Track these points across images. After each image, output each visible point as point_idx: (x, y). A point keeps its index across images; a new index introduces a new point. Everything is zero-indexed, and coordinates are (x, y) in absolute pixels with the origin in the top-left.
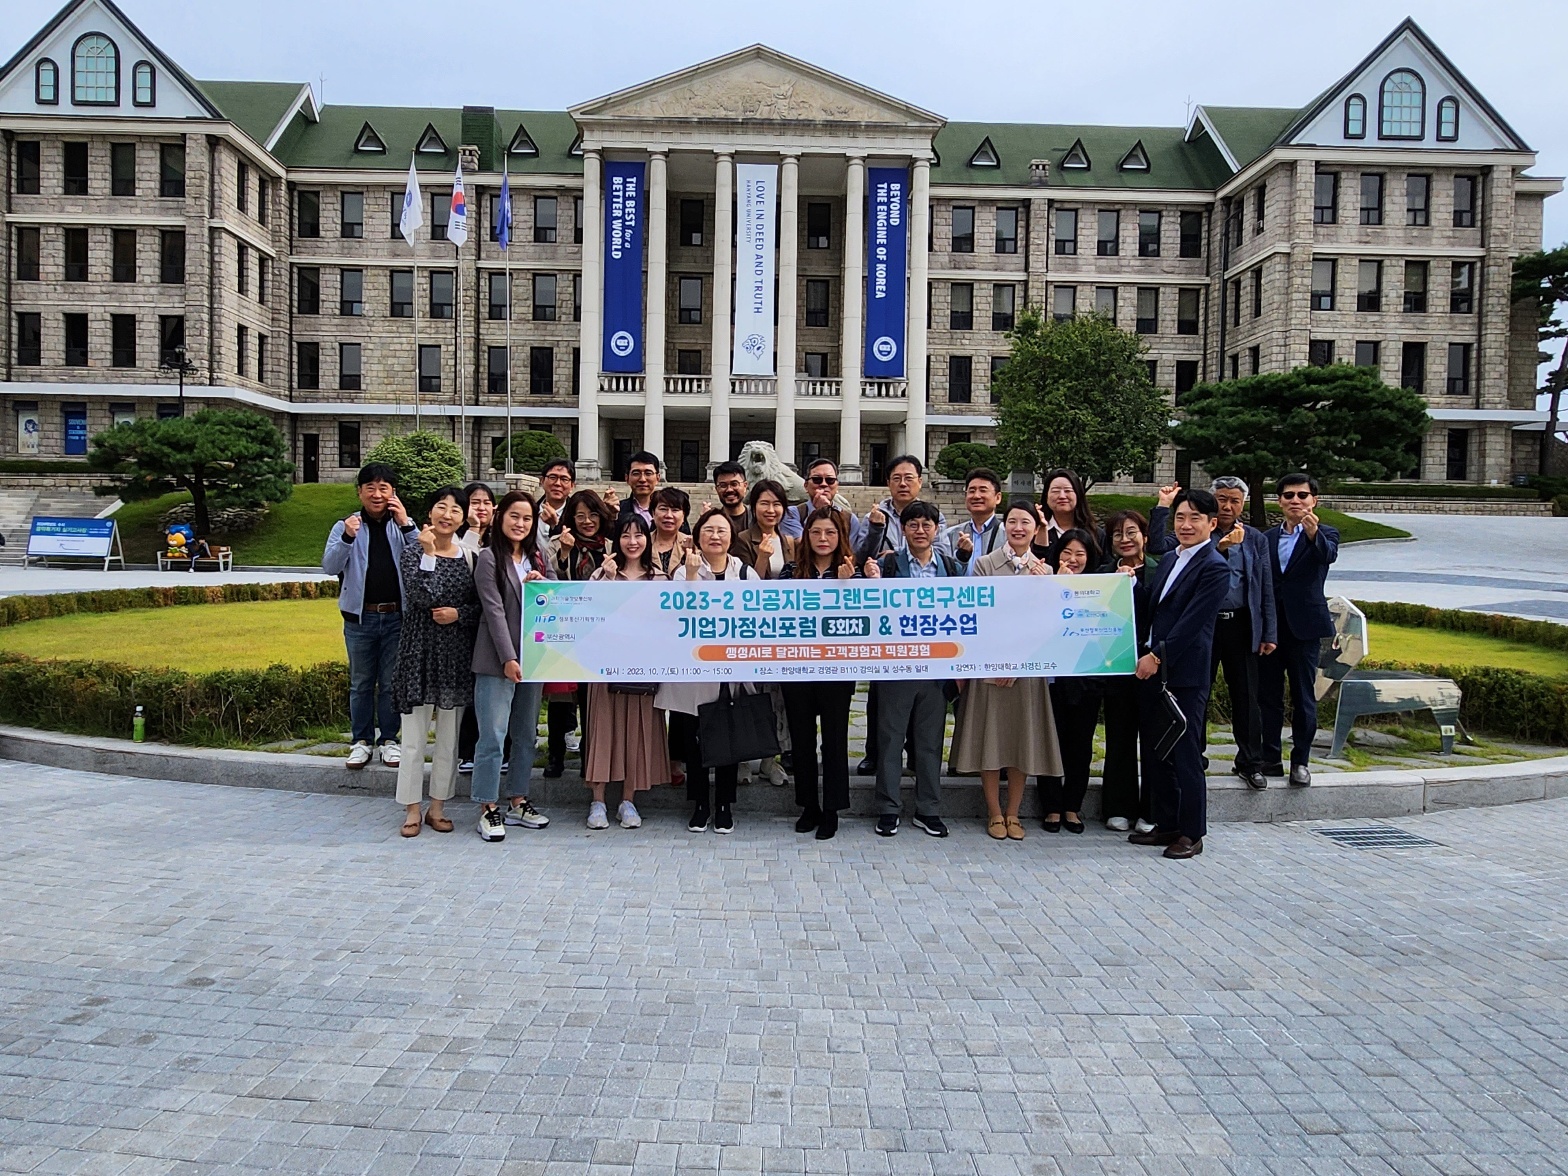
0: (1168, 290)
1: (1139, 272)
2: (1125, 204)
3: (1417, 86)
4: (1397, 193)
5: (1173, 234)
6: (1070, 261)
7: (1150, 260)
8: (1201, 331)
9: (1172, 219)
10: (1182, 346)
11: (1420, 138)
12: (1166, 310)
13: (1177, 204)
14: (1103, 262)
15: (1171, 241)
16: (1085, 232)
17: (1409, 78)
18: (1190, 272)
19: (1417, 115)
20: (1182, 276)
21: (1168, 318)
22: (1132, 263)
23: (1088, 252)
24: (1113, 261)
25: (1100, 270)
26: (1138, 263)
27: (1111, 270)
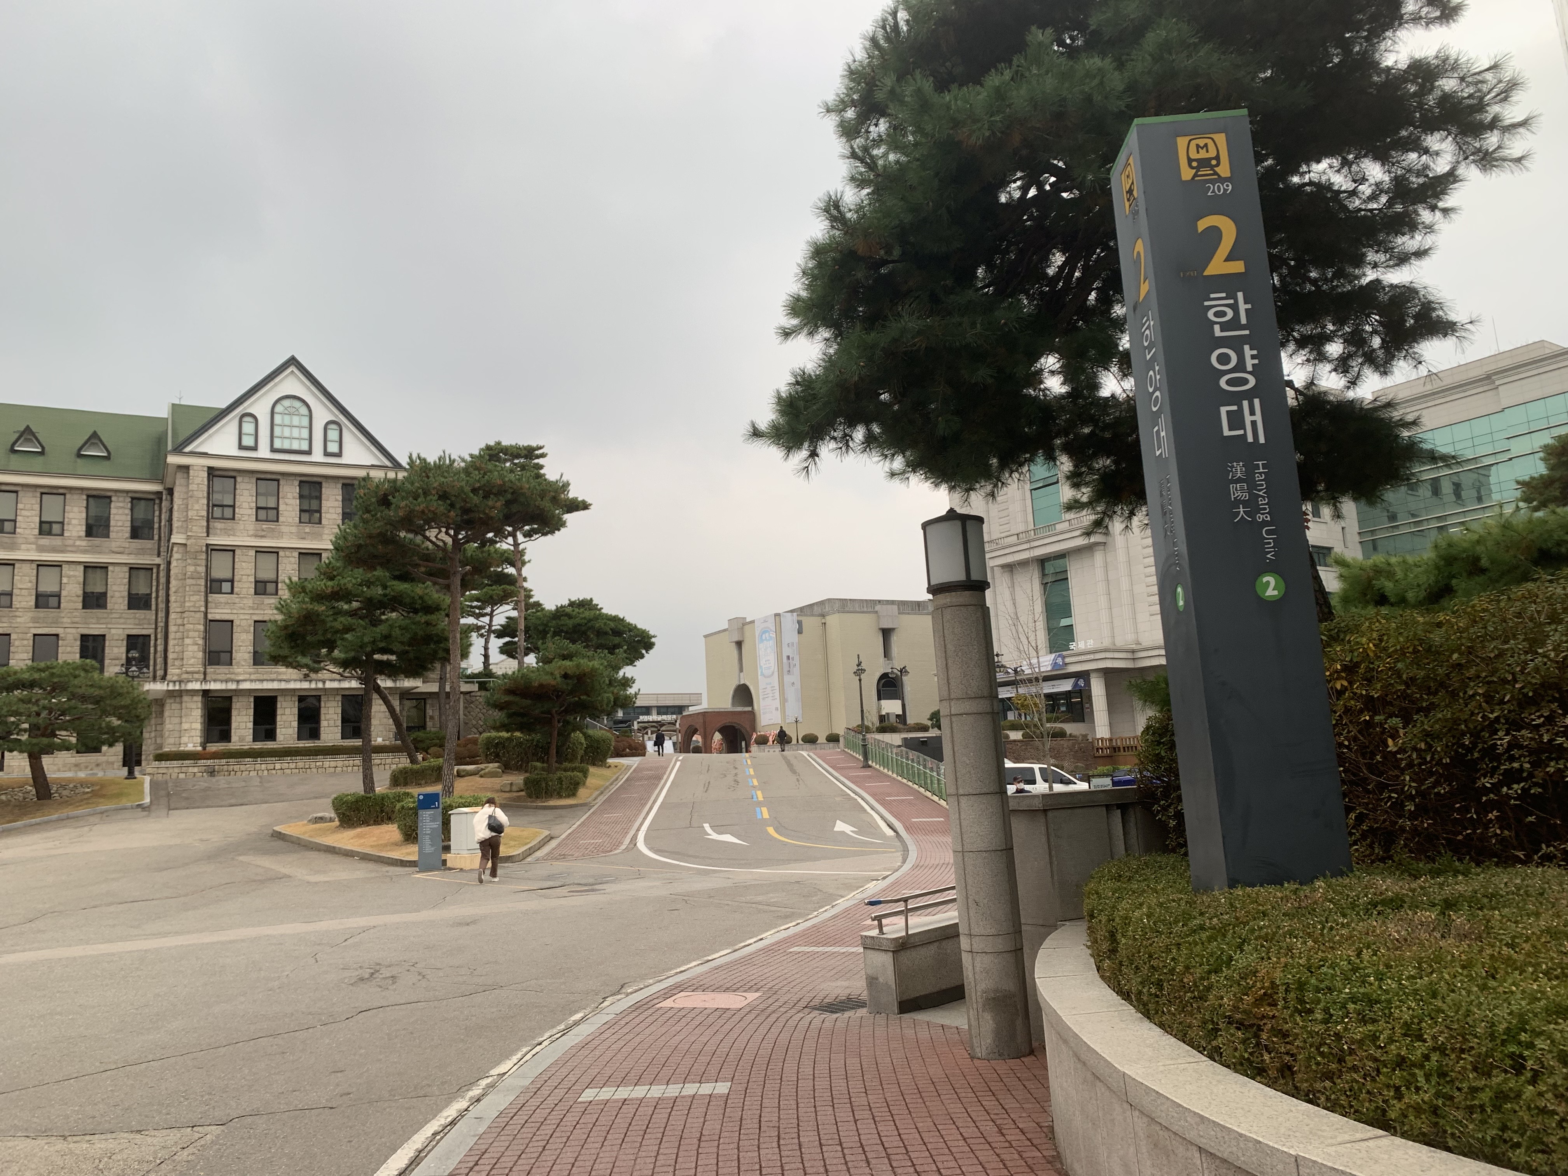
0: (117, 569)
1: (85, 552)
2: (71, 489)
3: (304, 410)
4: (290, 495)
5: (123, 518)
6: (6, 540)
7: (97, 541)
8: (153, 607)
9: (121, 505)
10: (132, 621)
11: (309, 452)
12: (115, 588)
13: (127, 492)
14: (45, 541)
15: (120, 524)
16: (24, 513)
17: (297, 404)
18: (140, 552)
19: (305, 433)
20: (133, 556)
21: (117, 594)
22: (78, 543)
23: (28, 532)
24: (57, 541)
25: (41, 549)
26: (84, 543)
27: (54, 550)
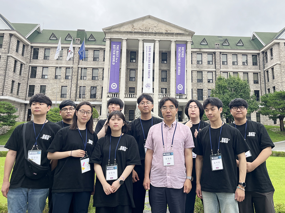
0: (250, 73)
1: (243, 69)
2: (238, 53)
5: (251, 60)
6: (226, 66)
7: (245, 66)
8: (259, 83)
9: (250, 57)
10: (255, 87)
12: (250, 78)
13: (251, 53)
14: (234, 66)
15: (250, 62)
16: (229, 59)
18: (255, 69)
20: (254, 70)
21: (251, 80)
22: (241, 67)
23: (230, 64)
24: (237, 66)
25: (233, 68)
26: (243, 67)
27: (236, 69)
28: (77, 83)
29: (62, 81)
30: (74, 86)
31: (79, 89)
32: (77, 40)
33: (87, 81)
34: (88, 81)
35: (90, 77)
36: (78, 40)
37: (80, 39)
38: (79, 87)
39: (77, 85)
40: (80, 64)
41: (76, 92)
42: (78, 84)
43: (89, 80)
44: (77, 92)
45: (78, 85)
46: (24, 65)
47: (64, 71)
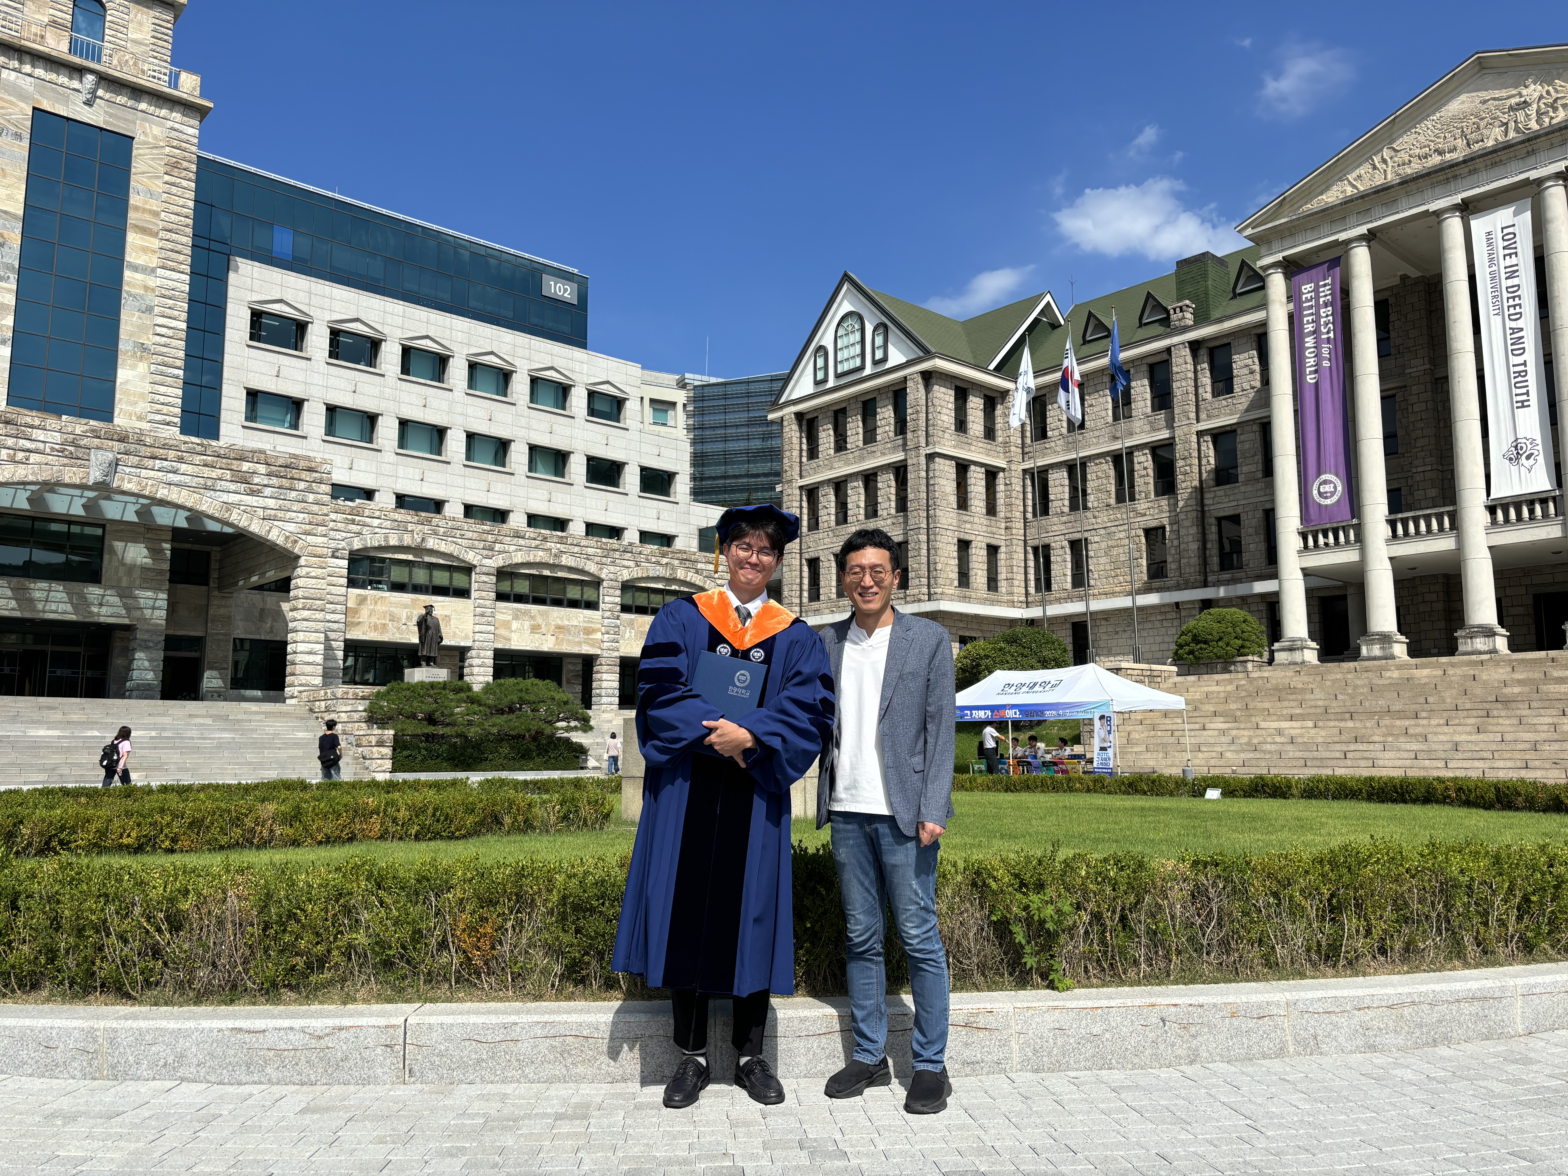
28: (1203, 505)
29: (1141, 505)
30: (1187, 523)
31: (1214, 529)
32: (1178, 310)
33: (1243, 489)
34: (1249, 488)
35: (1253, 468)
36: (1181, 308)
37: (1187, 302)
38: (1213, 521)
39: (1203, 512)
40: (1203, 416)
41: (1204, 548)
42: (1206, 509)
43: (1249, 481)
44: (1209, 545)
45: (1207, 514)
46: (1001, 475)
47: (1146, 464)
